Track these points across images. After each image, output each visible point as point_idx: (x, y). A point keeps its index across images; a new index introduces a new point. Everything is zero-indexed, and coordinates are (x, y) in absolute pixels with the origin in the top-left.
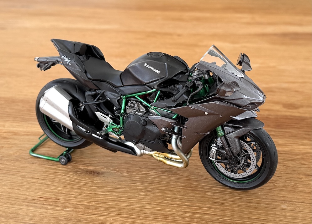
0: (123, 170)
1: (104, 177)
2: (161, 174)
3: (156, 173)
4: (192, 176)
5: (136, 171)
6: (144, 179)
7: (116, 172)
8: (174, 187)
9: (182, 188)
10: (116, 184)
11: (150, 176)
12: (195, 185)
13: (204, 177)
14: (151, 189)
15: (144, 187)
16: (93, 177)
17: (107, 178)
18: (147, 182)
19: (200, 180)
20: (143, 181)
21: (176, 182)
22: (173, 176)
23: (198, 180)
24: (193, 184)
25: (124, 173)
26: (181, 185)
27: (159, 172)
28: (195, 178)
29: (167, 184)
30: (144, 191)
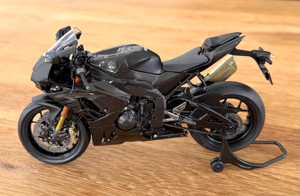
0: (37, 166)
1: (15, 172)
2: (70, 175)
3: (67, 173)
4: (99, 181)
5: (49, 168)
6: (50, 179)
7: (29, 167)
8: (73, 192)
9: (80, 194)
10: (20, 181)
11: (58, 176)
12: (96, 192)
13: (111, 183)
14: (49, 191)
15: (43, 188)
16: (5, 171)
17: (17, 173)
18: (51, 184)
19: (104, 187)
20: (47, 181)
21: (79, 186)
22: (81, 178)
23: (103, 186)
24: (93, 191)
25: (36, 170)
26: (81, 191)
27: (70, 172)
28: (100, 184)
29: (68, 187)
30: (41, 193)
